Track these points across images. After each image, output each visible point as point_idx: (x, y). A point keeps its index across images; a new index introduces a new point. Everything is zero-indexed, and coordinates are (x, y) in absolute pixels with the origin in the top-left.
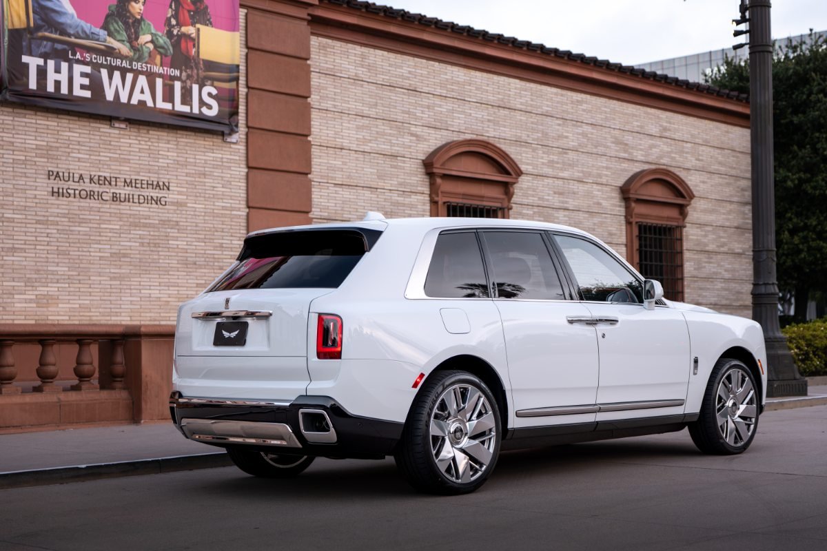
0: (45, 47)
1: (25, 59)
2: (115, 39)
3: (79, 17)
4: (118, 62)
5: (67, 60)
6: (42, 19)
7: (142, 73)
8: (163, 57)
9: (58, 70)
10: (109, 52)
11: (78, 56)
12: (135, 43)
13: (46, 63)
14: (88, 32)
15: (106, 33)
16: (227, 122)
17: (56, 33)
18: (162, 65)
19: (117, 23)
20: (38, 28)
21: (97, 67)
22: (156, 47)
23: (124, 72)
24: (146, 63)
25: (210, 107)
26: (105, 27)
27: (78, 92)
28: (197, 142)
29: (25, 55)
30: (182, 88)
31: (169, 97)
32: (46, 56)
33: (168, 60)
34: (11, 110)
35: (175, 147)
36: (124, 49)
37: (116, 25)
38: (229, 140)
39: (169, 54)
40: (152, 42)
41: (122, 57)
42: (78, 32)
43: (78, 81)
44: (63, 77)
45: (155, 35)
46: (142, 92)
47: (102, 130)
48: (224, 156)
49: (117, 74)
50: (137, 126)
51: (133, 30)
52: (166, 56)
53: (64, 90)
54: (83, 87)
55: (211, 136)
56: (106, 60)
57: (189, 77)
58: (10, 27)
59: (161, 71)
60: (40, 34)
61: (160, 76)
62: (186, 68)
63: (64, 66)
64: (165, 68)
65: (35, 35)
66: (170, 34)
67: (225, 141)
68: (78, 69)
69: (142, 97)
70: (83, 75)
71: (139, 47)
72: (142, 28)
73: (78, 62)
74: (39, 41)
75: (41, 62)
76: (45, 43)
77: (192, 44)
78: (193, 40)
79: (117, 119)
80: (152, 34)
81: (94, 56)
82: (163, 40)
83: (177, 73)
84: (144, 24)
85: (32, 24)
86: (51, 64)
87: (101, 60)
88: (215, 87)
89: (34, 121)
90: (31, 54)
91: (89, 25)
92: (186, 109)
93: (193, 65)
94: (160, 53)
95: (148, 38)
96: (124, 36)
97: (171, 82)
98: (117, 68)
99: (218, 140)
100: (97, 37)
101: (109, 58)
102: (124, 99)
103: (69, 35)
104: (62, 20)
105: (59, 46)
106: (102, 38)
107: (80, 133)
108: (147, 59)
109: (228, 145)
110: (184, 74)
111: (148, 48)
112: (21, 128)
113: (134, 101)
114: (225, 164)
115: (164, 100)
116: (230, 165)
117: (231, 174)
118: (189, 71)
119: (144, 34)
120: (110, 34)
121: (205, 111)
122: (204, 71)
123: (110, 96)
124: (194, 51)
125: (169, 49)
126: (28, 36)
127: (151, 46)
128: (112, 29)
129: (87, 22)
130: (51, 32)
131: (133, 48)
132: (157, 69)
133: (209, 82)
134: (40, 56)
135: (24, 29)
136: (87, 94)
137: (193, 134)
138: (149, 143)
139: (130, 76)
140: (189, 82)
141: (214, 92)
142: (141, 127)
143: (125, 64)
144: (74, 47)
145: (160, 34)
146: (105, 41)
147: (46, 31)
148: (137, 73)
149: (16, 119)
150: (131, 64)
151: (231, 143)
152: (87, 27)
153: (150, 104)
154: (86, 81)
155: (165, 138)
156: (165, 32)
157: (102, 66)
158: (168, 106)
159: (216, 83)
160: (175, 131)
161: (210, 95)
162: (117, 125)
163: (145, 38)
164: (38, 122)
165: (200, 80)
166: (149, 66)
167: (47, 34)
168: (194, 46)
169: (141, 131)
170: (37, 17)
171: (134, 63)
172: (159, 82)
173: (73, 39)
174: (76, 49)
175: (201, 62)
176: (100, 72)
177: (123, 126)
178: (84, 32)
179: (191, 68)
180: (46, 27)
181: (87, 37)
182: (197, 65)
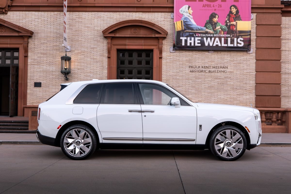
0: (187, 34)
1: (181, 38)
2: (208, 29)
3: (197, 25)
4: (209, 35)
5: (193, 36)
6: (186, 27)
7: (217, 37)
8: (224, 32)
9: (191, 40)
10: (207, 33)
11: (197, 35)
12: (215, 29)
13: (187, 38)
14: (200, 28)
15: (205, 28)
16: (247, 47)
17: (190, 30)
18: (224, 34)
19: (209, 25)
20: (185, 30)
21: (202, 37)
22: (222, 29)
23: (211, 38)
24: (218, 34)
25: (240, 44)
26: (205, 26)
27: (196, 45)
28: (238, 54)
29: (181, 37)
30: (231, 40)
31: (226, 42)
32: (187, 37)
33: (226, 32)
34: (179, 51)
35: (230, 56)
36: (211, 31)
37: (208, 25)
38: (249, 52)
39: (226, 30)
40: (220, 28)
41: (210, 34)
42: (197, 29)
43: (197, 42)
44: (192, 41)
45: (222, 26)
46: (217, 42)
47: (206, 54)
48: (247, 57)
49: (209, 39)
50: (217, 52)
51: (214, 26)
52: (225, 31)
53: (193, 45)
54: (198, 43)
55: (243, 52)
56: (205, 35)
57: (233, 36)
58: (177, 31)
59: (224, 36)
60: (186, 31)
61: (223, 37)
62: (232, 34)
63: (193, 38)
64: (225, 35)
65: (184, 32)
66: (227, 25)
67: (248, 53)
68: (197, 39)
69: (217, 44)
70: (198, 40)
71: (216, 30)
72: (217, 25)
73: (197, 37)
74: (185, 33)
75: (186, 38)
76: (187, 33)
77: (234, 27)
78: (235, 25)
79: (210, 50)
80: (220, 26)
81: (202, 35)
82: (224, 27)
83: (229, 35)
84: (218, 24)
85: (183, 29)
86: (189, 38)
87: (204, 35)
88: (243, 38)
89: (185, 53)
90: (183, 37)
91: (200, 27)
92: (232, 45)
93: (235, 32)
94: (223, 31)
95: (219, 27)
96: (211, 28)
97: (227, 38)
98: (209, 37)
99: (245, 53)
100: (202, 29)
101: (206, 35)
102: (211, 45)
103: (194, 30)
104: (192, 26)
105: (191, 34)
106: (204, 29)
107: (199, 55)
108: (219, 33)
109: (249, 54)
110: (231, 36)
111: (219, 30)
112: (181, 56)
113: (214, 45)
114: (247, 60)
115: (224, 43)
116: (249, 60)
117: (250, 62)
118: (233, 35)
119: (218, 26)
120: (207, 28)
121: (239, 45)
122: (239, 34)
123: (206, 44)
124: (235, 29)
125: (226, 29)
126: (182, 32)
127: (220, 29)
128: (207, 26)
129: (199, 26)
130: (189, 30)
131: (214, 30)
132: (222, 35)
133: (240, 37)
134: (186, 37)
135: (181, 31)
136: (200, 45)
137: (236, 52)
138: (221, 56)
139: (213, 39)
140: (233, 38)
142: (218, 52)
143: (212, 35)
144: (195, 33)
145: (223, 25)
146: (205, 30)
147: (187, 30)
148: (215, 37)
149: (180, 53)
150: (213, 35)
151: (250, 53)
152: (199, 27)
153: (220, 45)
154: (199, 42)
155: (227, 54)
156: (225, 25)
157: (204, 37)
158: (226, 45)
159: (243, 37)
160: (230, 52)
161: (241, 40)
162: (210, 52)
163: (218, 28)
164: (186, 53)
165: (237, 36)
166: (219, 35)
167: (188, 31)
168: (235, 27)
169: (218, 53)
170: (185, 27)
171: (214, 35)
172: (223, 39)
173: (195, 31)
174: (196, 33)
175: (238, 31)
176: (203, 39)
177: (212, 52)
178: (199, 29)
179: (234, 34)
180: (187, 29)
181: (200, 30)
182: (236, 33)
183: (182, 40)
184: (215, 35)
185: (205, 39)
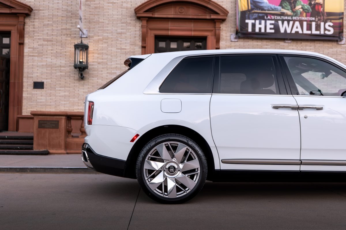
0: (255, 16)
1: (247, 21)
2: (285, 9)
3: (270, 3)
4: (286, 18)
5: (264, 19)
6: (254, 6)
7: (297, 20)
8: (307, 13)
9: (260, 24)
10: (283, 14)
11: (269, 17)
12: (294, 10)
13: (255, 21)
14: (273, 8)
15: (281, 7)
16: (338, 36)
17: (259, 10)
18: (306, 16)
19: (286, 3)
20: (252, 9)
21: (277, 21)
22: (304, 10)
23: (288, 21)
24: (299, 17)
25: (329, 31)
26: (281, 5)
27: (268, 31)
28: (324, 45)
29: (247, 19)
30: (316, 24)
31: (309, 28)
32: (255, 19)
33: (309, 14)
34: (243, 40)
35: (314, 48)
36: (289, 12)
37: (285, 4)
38: (340, 43)
39: (310, 11)
40: (302, 8)
41: (288, 16)
42: (269, 9)
43: (269, 26)
44: (262, 26)
45: (303, 5)
46: (297, 28)
47: (280, 44)
48: (338, 50)
49: (286, 23)
50: (296, 41)
51: (293, 5)
52: (308, 13)
53: (263, 31)
54: (271, 29)
55: (331, 42)
56: (281, 18)
57: (319, 20)
58: (241, 10)
59: (306, 19)
60: (253, 11)
61: (305, 21)
62: (318, 16)
64: (308, 18)
65: (251, 12)
66: (310, 4)
67: (339, 44)
68: (268, 22)
69: (297, 30)
70: (271, 24)
71: (296, 11)
72: (297, 4)
73: (269, 19)
74: (252, 14)
75: (253, 21)
76: (255, 14)
77: (321, 6)
78: (322, 5)
79: (287, 39)
80: (302, 5)
81: (276, 17)
82: (307, 6)
83: (314, 19)
84: (298, 2)
85: (250, 8)
86: (257, 22)
87: (279, 18)
88: (332, 23)
89: (252, 43)
90: (249, 19)
91: (273, 5)
92: (318, 32)
93: (321, 14)
94: (306, 12)
95: (300, 7)
96: (289, 7)
97: (310, 23)
98: (286, 20)
99: (334, 44)
100: (277, 9)
101: (282, 17)
102: (289, 31)
103: (265, 10)
104: (262, 5)
105: (261, 15)
106: (279, 10)
107: (271, 46)
108: (299, 15)
109: (340, 45)
110: (317, 19)
111: (299, 11)
112: (247, 46)
113: (293, 32)
114: (338, 53)
115: (307, 30)
116: (341, 53)
117: (341, 57)
118: (319, 18)
119: (298, 5)
120: (283, 8)
121: (327, 32)
122: (327, 17)
123: (282, 31)
124: (322, 9)
125: (310, 10)
126: (248, 13)
127: (301, 10)
128: (284, 5)
129: (273, 4)
130: (258, 10)
131: (293, 11)
132: (303, 18)
133: (329, 21)
134: (253, 19)
135: (247, 11)
136: (273, 31)
137: (323, 42)
138: (302, 47)
139: (291, 23)
140: (319, 22)
141: (331, 24)
142: (298, 41)
143: (289, 18)
144: (267, 15)
145: (305, 4)
146: (280, 10)
147: (255, 10)
148: (294, 21)
149: (245, 43)
150: (292, 18)
151: (341, 44)
152: (273, 6)
153: (300, 32)
154: (272, 26)
155: (310, 45)
156: (308, 3)
157: (279, 20)
158: (309, 32)
159: (332, 21)
160: (314, 42)
161: (329, 26)
162: (287, 42)
163: (298, 7)
164: (254, 43)
165: (324, 21)
166: (300, 17)
167: (256, 11)
168: (322, 7)
169: (298, 43)
170: (252, 5)
172: (305, 24)
173: (267, 12)
174: (268, 15)
175: (325, 13)
176: (278, 22)
177: (289, 42)
178: (271, 8)
179: (320, 16)
180: (256, 8)
181: (273, 10)
182: (323, 15)
183: (247, 24)
184: (294, 18)
185: (280, 23)
